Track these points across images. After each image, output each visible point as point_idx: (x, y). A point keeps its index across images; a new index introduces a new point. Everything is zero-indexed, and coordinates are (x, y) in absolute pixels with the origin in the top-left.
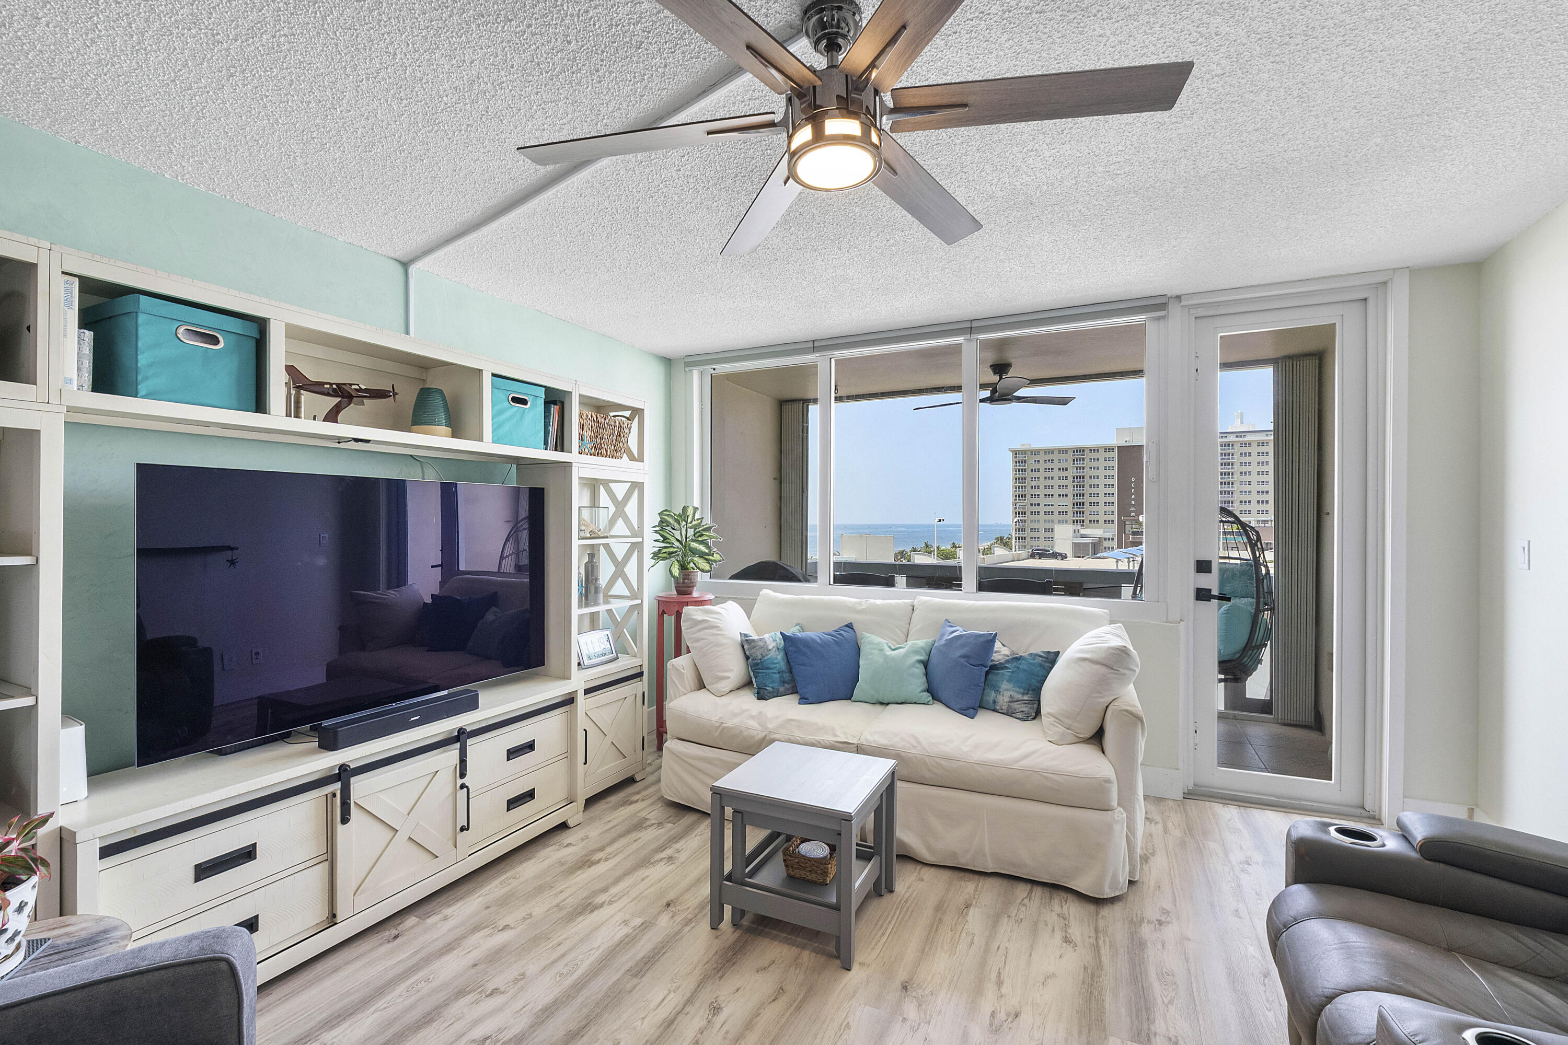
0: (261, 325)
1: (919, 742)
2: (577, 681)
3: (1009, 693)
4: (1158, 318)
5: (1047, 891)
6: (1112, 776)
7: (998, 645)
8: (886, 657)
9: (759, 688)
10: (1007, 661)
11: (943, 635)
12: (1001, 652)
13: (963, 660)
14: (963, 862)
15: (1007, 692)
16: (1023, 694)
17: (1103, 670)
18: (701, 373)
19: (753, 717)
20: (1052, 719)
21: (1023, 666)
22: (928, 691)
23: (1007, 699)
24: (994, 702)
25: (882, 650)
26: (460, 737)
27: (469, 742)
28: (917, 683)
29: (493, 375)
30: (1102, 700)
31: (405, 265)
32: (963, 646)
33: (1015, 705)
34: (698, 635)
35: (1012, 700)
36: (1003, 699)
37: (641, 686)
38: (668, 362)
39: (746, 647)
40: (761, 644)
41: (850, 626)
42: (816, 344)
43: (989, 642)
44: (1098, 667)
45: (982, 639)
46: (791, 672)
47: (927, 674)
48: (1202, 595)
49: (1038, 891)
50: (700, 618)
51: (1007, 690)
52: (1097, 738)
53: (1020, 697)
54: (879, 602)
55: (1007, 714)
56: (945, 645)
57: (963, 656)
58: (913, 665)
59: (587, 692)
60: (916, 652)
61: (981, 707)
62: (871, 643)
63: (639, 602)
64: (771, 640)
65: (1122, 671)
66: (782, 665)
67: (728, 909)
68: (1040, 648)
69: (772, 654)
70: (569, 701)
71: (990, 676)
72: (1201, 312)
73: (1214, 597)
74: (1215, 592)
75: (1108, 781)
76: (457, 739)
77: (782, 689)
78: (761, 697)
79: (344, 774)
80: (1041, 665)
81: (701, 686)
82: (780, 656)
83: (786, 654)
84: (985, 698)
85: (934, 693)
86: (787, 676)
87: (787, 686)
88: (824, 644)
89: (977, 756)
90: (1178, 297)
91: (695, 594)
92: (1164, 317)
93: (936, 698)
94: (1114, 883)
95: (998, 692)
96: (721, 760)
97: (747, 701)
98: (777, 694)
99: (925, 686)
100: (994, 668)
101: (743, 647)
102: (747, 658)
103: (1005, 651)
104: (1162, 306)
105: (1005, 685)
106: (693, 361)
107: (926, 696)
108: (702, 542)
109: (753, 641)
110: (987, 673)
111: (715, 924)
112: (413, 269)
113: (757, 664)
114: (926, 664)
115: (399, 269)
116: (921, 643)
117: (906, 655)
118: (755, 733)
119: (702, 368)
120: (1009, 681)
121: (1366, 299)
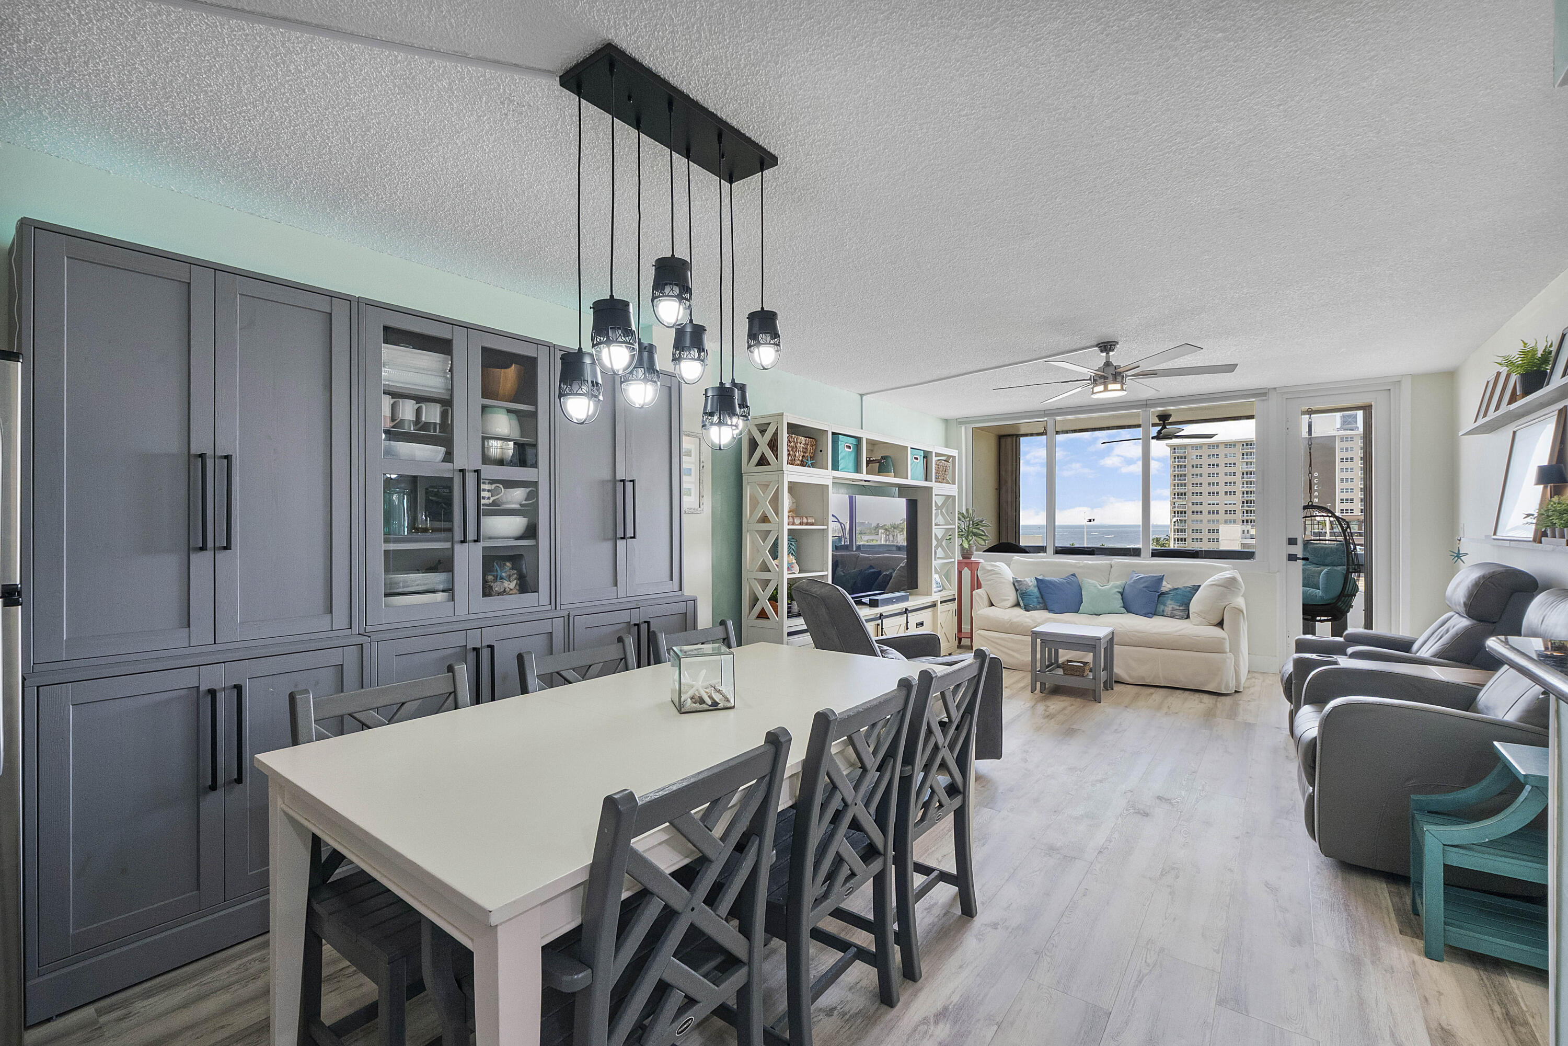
0: (859, 440)
1: (1122, 625)
2: (936, 597)
3: (1171, 606)
4: (1263, 400)
5: (1192, 693)
6: (1227, 637)
7: (1164, 583)
8: (1099, 590)
9: (1025, 606)
10: (1170, 591)
11: (1132, 578)
12: (1166, 586)
13: (1145, 589)
14: (1148, 682)
15: (1170, 605)
16: (1180, 606)
17: (1223, 589)
18: (966, 427)
19: (1028, 617)
20: (1196, 615)
21: (1179, 592)
22: (1123, 607)
23: (1170, 609)
24: (1163, 611)
25: (1096, 586)
26: (906, 611)
27: (909, 615)
28: (1118, 603)
29: (911, 448)
30: (1222, 604)
31: (862, 395)
32: (1145, 582)
33: (1175, 612)
34: (989, 577)
35: (1173, 609)
36: (1168, 609)
37: (954, 605)
38: (946, 421)
39: (1016, 584)
40: (1025, 583)
41: (1074, 575)
42: (1046, 412)
43: (1160, 579)
44: (1220, 588)
45: (1156, 578)
46: (1042, 598)
47: (1122, 599)
48: (1292, 558)
49: (1188, 692)
50: (990, 569)
51: (1171, 604)
52: (1220, 624)
53: (1178, 608)
54: (1090, 562)
55: (1171, 617)
56: (1133, 583)
57: (1146, 587)
58: (1115, 593)
59: (941, 602)
60: (1116, 587)
61: (1155, 615)
62: (1089, 583)
63: (953, 560)
64: (1030, 582)
65: (1233, 589)
66: (1038, 594)
67: (1038, 684)
68: (1190, 584)
69: (1031, 588)
70: (934, 605)
71: (1160, 598)
72: (1289, 396)
73: (1299, 559)
74: (1300, 556)
75: (1224, 639)
76: (905, 612)
77: (1038, 607)
78: (1027, 610)
79: (881, 616)
80: (1190, 592)
81: (992, 605)
82: (1036, 590)
83: (1039, 589)
84: (1158, 609)
85: (1128, 608)
86: (1040, 600)
87: (1041, 605)
88: (1062, 584)
89: (1155, 631)
90: (1275, 388)
91: (972, 559)
92: (1266, 400)
93: (1128, 611)
94: (1227, 687)
95: (1165, 605)
96: (1009, 638)
97: (1019, 612)
98: (1035, 609)
99: (1122, 605)
100: (1163, 594)
101: (1014, 585)
102: (1017, 590)
103: (1169, 586)
104: (1264, 394)
105: (1169, 602)
106: (961, 421)
107: (1123, 610)
108: (979, 529)
109: (1021, 581)
110: (1159, 596)
111: (1033, 690)
112: (864, 398)
113: (1024, 593)
114: (1122, 594)
115: (859, 397)
116: (1118, 583)
117: (1110, 589)
118: (1029, 624)
119: (968, 425)
120: (1172, 600)
121: (1389, 390)
